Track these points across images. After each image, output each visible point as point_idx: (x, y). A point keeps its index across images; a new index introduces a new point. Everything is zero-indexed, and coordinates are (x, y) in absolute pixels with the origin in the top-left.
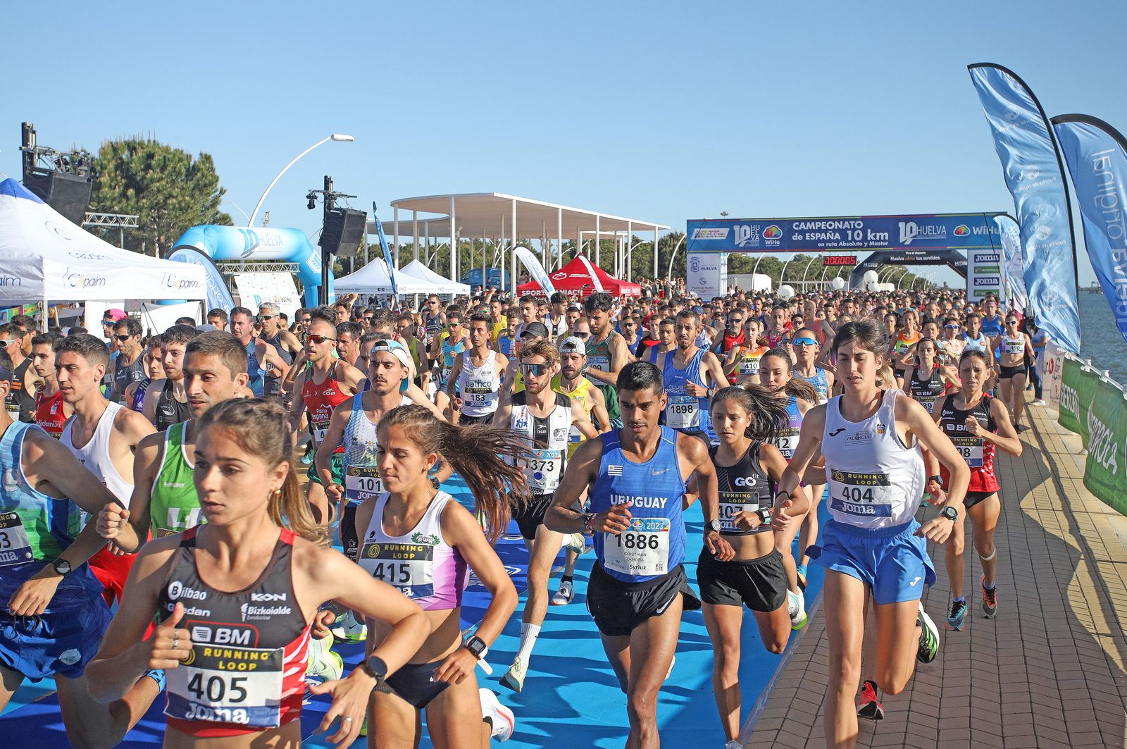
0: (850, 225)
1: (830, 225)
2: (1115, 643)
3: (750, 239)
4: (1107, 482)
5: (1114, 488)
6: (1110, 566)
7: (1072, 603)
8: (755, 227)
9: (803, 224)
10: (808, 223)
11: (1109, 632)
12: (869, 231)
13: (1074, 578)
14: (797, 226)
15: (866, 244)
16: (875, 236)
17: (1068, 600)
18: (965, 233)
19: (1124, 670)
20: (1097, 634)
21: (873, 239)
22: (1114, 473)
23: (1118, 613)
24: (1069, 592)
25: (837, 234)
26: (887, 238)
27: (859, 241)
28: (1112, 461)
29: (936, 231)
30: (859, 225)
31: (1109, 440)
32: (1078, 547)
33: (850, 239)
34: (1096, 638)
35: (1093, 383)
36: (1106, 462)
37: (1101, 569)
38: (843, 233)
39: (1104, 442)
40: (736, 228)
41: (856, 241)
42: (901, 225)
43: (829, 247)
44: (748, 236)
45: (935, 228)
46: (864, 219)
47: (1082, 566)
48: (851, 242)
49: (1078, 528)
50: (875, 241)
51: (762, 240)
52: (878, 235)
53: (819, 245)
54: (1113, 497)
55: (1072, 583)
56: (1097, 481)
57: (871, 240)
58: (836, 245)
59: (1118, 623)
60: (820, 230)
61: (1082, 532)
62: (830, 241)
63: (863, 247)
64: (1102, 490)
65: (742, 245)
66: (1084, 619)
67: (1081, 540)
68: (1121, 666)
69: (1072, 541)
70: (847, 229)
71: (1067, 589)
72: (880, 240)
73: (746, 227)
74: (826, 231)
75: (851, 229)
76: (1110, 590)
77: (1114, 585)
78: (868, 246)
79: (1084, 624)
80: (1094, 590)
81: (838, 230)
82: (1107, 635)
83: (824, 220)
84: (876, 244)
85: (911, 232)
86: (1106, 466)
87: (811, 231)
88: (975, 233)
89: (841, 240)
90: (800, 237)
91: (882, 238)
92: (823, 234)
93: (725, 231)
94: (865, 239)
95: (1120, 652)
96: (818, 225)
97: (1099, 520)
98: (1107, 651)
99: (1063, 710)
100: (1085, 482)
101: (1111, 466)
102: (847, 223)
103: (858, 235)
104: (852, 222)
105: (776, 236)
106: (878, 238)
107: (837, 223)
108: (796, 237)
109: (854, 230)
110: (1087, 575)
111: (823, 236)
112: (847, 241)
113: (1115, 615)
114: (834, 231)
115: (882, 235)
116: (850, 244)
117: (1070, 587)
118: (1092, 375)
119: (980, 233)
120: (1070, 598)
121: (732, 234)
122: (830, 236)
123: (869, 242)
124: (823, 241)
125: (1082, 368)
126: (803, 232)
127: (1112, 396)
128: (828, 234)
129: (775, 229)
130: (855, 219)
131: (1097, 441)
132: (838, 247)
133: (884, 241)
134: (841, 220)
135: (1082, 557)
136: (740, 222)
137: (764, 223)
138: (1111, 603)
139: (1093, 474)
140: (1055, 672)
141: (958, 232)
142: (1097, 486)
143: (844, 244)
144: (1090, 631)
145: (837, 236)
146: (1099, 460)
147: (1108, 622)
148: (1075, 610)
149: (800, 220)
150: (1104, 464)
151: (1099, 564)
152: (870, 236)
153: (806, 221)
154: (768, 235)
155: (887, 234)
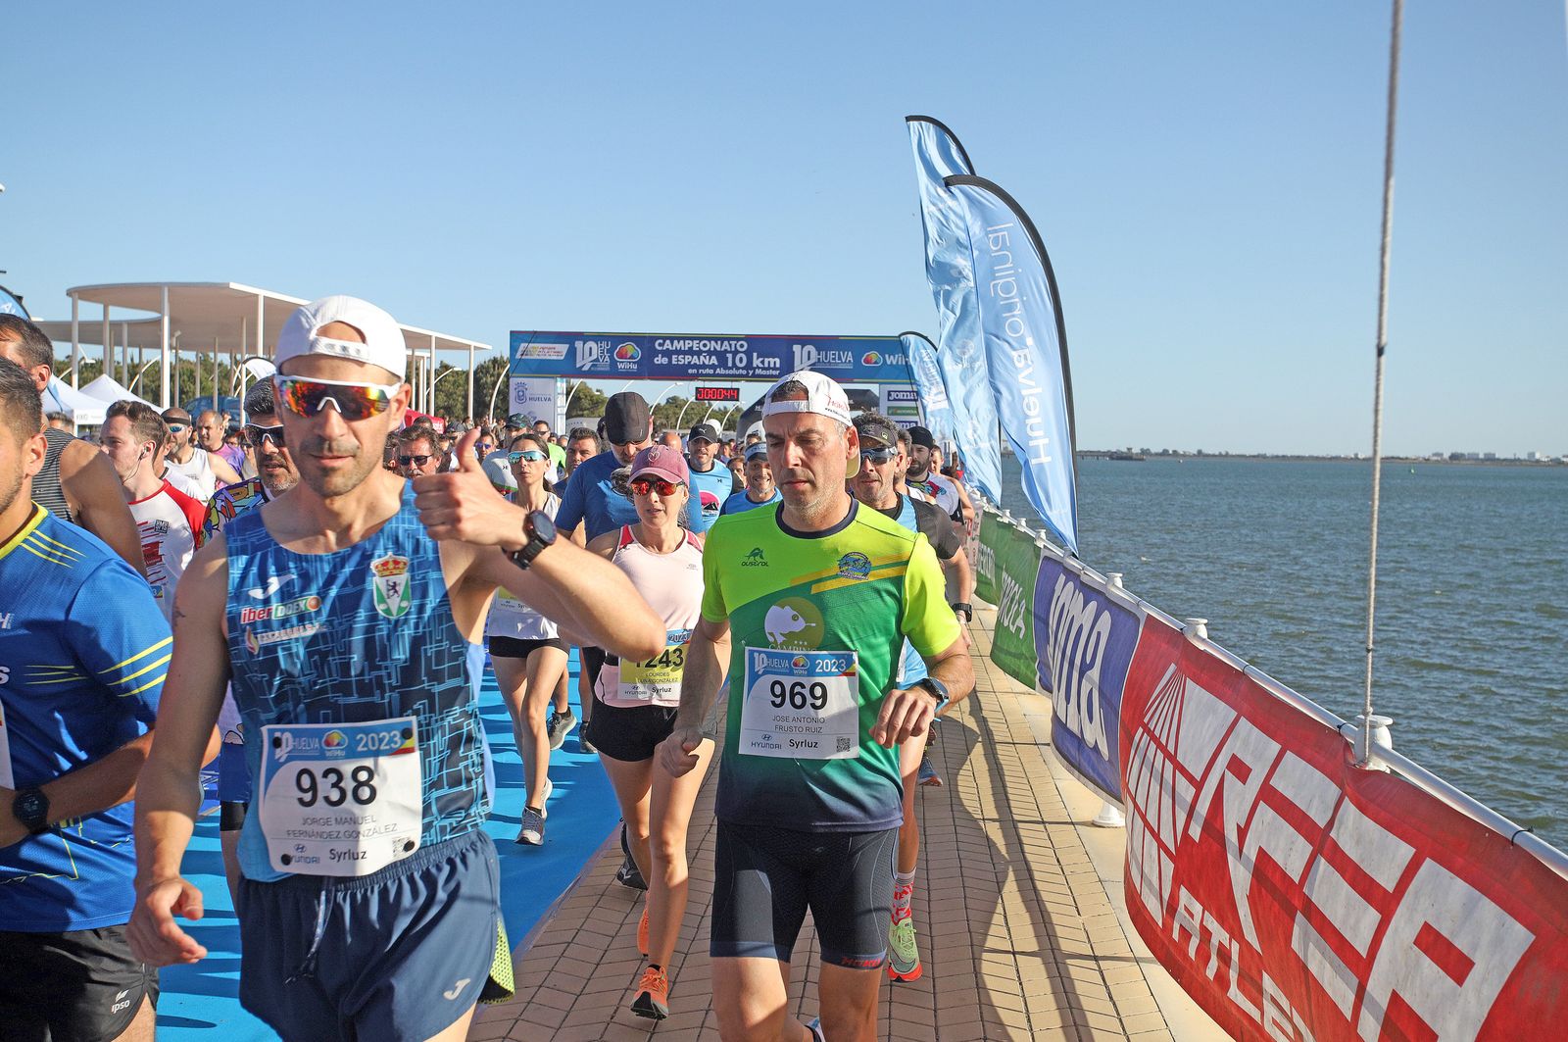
0: (730, 345)
1: (705, 345)
2: (1002, 828)
3: (597, 360)
4: (1013, 650)
5: (1019, 656)
6: (1012, 748)
7: (960, 789)
8: (604, 344)
9: (668, 342)
10: (676, 342)
11: (996, 816)
12: (755, 355)
13: (968, 762)
14: (660, 345)
15: (751, 372)
16: (763, 362)
17: (957, 785)
18: (876, 363)
19: (1006, 855)
20: (984, 819)
21: (761, 365)
22: (1021, 637)
23: (1011, 797)
24: (959, 777)
25: (714, 357)
26: (778, 365)
27: (743, 368)
28: (1020, 622)
29: (840, 358)
30: (742, 346)
31: (1017, 597)
32: (976, 729)
33: (730, 364)
34: (982, 823)
35: (1008, 535)
36: (1013, 624)
37: (999, 752)
38: (721, 356)
39: (1012, 600)
40: (579, 344)
41: (738, 368)
42: (796, 348)
43: (702, 375)
44: (594, 357)
45: (839, 354)
46: (749, 338)
47: (978, 750)
48: (731, 368)
49: (981, 709)
50: (764, 369)
51: (613, 363)
52: (767, 360)
53: (690, 371)
54: (1019, 668)
55: (965, 767)
56: (1001, 650)
57: (758, 367)
58: (711, 372)
59: (1009, 807)
60: (691, 352)
61: (985, 714)
62: (704, 366)
63: (747, 375)
64: (1008, 660)
65: (586, 368)
66: (970, 803)
67: (983, 722)
68: (1003, 851)
69: (971, 723)
70: (726, 351)
71: (957, 774)
72: (769, 368)
73: (591, 344)
74: (699, 353)
75: (731, 352)
76: (1006, 773)
77: (1012, 768)
78: (754, 375)
79: (970, 810)
80: (986, 775)
81: (714, 353)
82: (994, 820)
83: (696, 338)
84: (764, 372)
85: (809, 359)
86: (1013, 629)
87: (678, 352)
88: (889, 363)
89: (719, 366)
90: (665, 361)
91: (772, 365)
92: (695, 357)
93: (564, 348)
94: (749, 366)
95: (1005, 836)
96: (688, 344)
97: (1008, 701)
98: (992, 836)
99: (929, 901)
100: (992, 656)
101: (1019, 629)
102: (726, 343)
103: (741, 360)
104: (733, 343)
105: (632, 357)
106: (766, 365)
107: (713, 342)
108: (660, 360)
109: (735, 353)
110: (983, 759)
111: (695, 360)
112: (726, 367)
113: (1008, 799)
114: (710, 353)
115: (772, 360)
116: (731, 372)
117: (961, 772)
118: (1010, 525)
119: (894, 363)
120: (960, 783)
121: (572, 352)
122: (704, 360)
123: (754, 369)
124: (695, 366)
125: (998, 519)
126: (668, 354)
127: (1024, 546)
128: (702, 358)
129: (631, 348)
130: (737, 339)
131: (1005, 601)
132: (714, 375)
133: (775, 369)
134: (719, 339)
135: (980, 740)
136: (584, 337)
137: (615, 339)
138: (1004, 787)
139: (999, 643)
140: (927, 860)
141: (867, 361)
142: (1003, 656)
143: (723, 371)
144: (976, 816)
145: (714, 360)
146: (1006, 624)
147: (997, 807)
148: (962, 795)
149: (665, 338)
150: (1011, 626)
151: (998, 746)
152: (756, 362)
153: (672, 338)
154: (621, 356)
155: (777, 360)
